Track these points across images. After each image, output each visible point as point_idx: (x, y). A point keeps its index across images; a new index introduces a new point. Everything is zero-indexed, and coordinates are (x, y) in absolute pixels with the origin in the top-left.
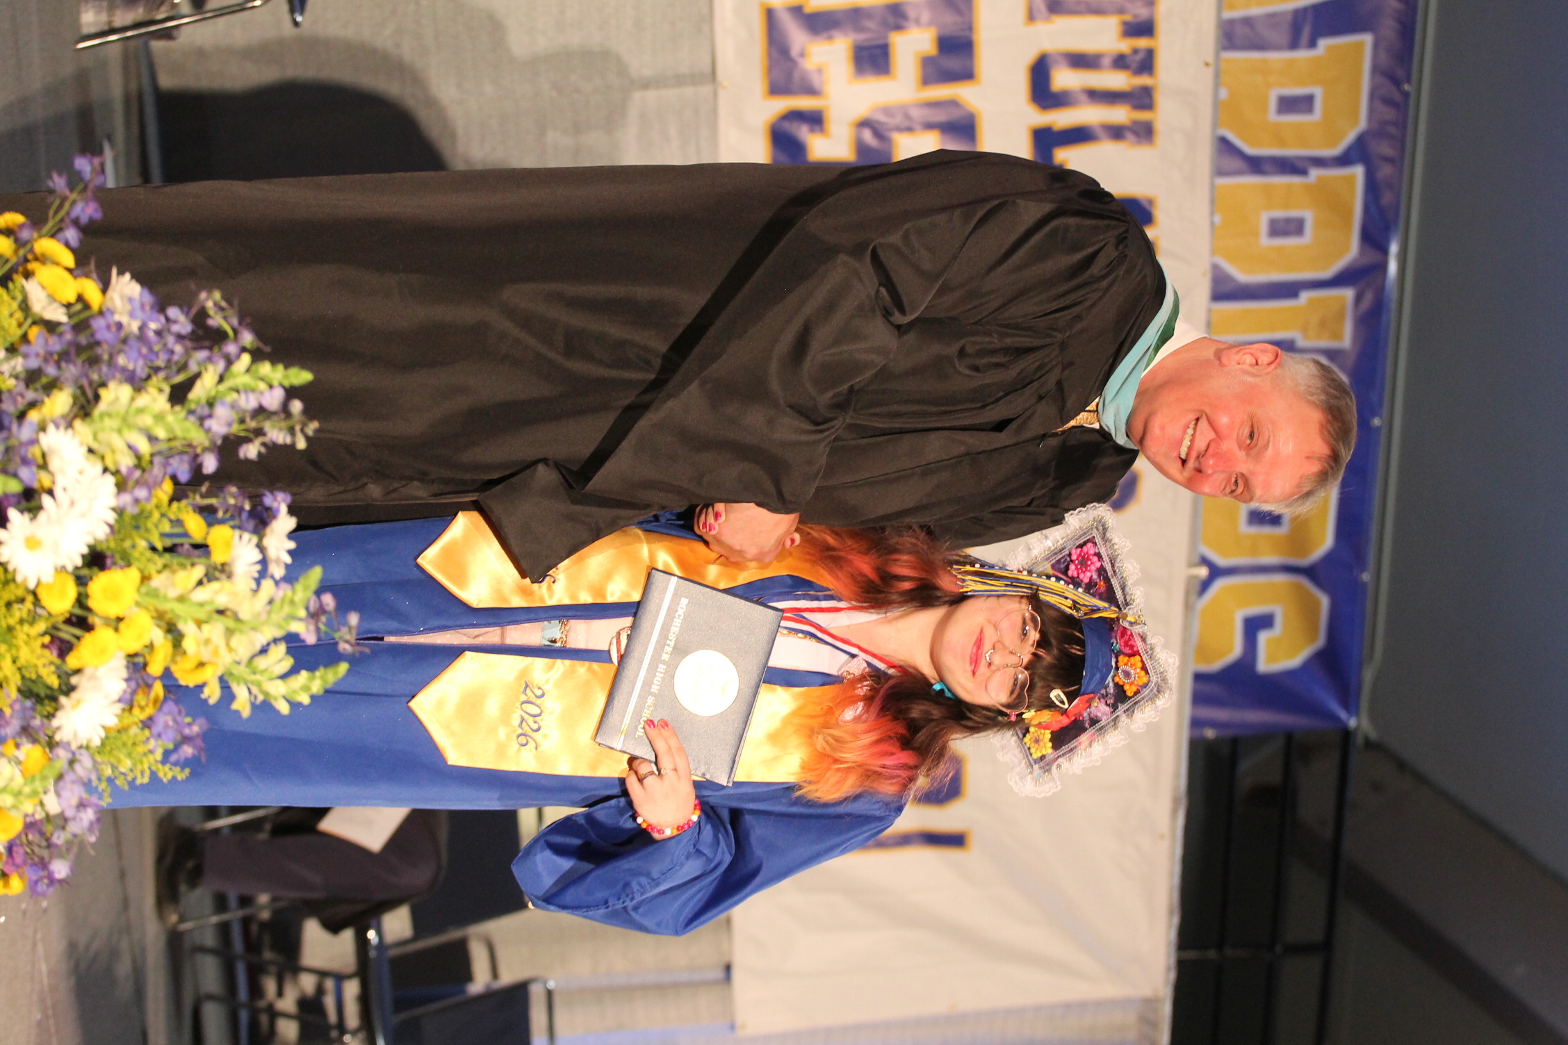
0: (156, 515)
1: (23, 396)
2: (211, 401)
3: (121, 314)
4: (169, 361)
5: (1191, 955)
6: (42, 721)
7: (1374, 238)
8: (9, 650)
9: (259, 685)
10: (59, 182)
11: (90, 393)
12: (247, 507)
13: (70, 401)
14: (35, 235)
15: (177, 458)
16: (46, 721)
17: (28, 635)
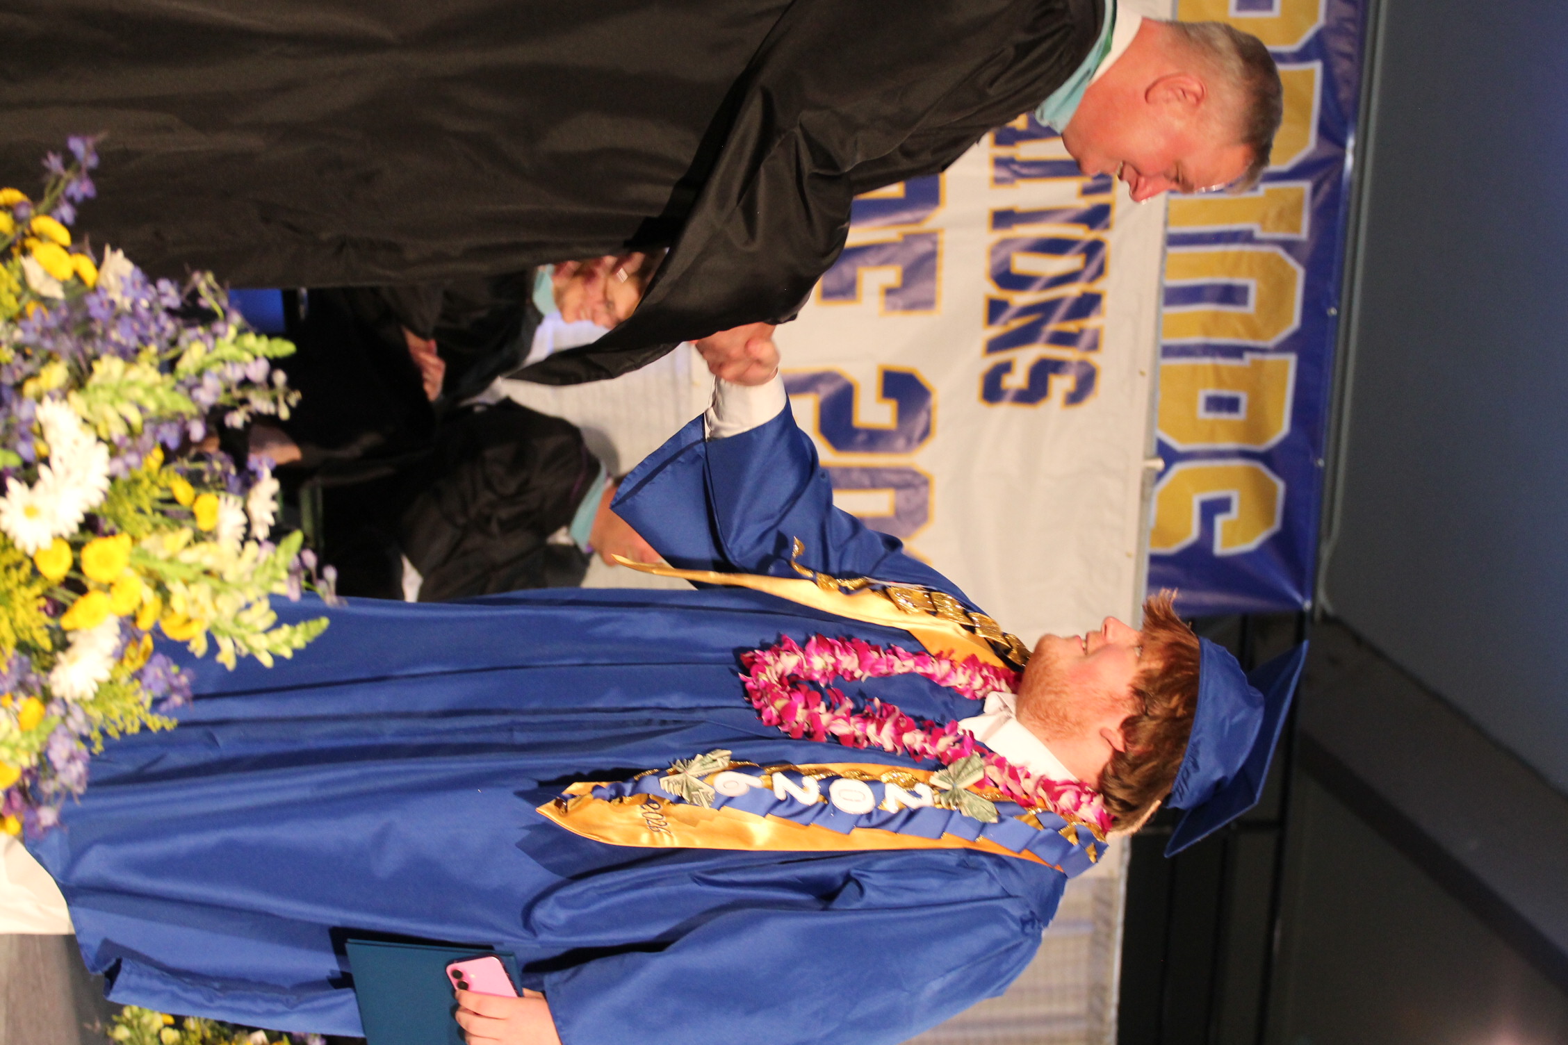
0: (146, 483)
1: (20, 368)
2: (199, 371)
3: (114, 291)
4: (160, 335)
6: (38, 676)
7: (1331, 131)
8: (7, 613)
9: (243, 639)
10: (54, 162)
11: (84, 365)
12: (233, 471)
13: (66, 373)
14: (32, 212)
15: (169, 426)
16: (43, 674)
17: (25, 598)
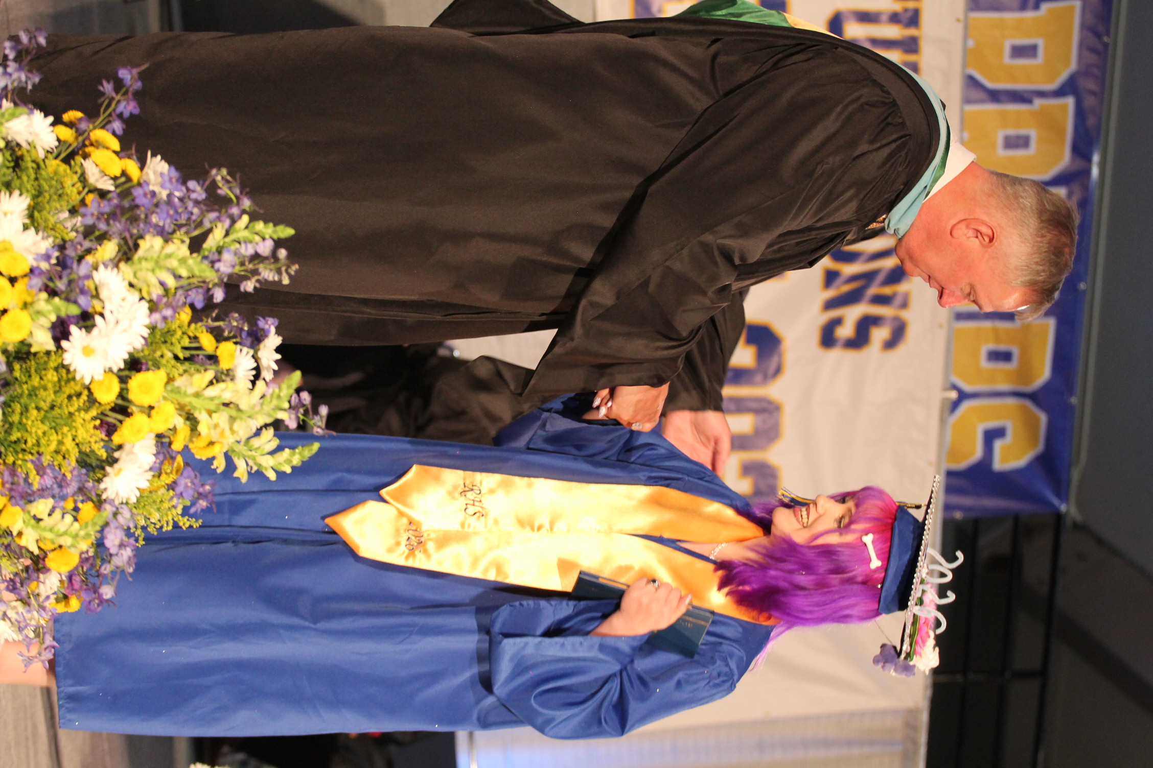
1: (81, 245)
2: (219, 249)
3: (153, 185)
4: (189, 219)
5: (943, 678)
6: (93, 484)
7: (1081, 150)
8: (69, 431)
9: (254, 459)
10: (107, 87)
11: (131, 243)
12: (246, 328)
13: (117, 248)
14: (91, 127)
15: (194, 291)
16: (96, 484)
17: (84, 420)
